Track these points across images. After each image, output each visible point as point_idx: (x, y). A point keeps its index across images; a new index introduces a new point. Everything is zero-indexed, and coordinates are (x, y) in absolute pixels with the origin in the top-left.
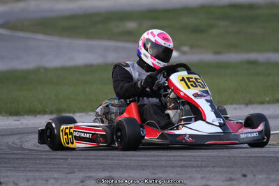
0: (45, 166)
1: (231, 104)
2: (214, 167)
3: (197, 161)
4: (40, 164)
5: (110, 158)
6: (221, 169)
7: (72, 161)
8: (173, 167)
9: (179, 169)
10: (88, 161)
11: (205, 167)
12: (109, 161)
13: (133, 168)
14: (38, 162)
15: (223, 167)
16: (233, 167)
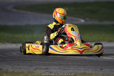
0: (22, 63)
2: (90, 66)
4: (20, 62)
6: (93, 67)
8: (73, 65)
9: (75, 66)
10: (39, 62)
11: (86, 66)
13: (57, 65)
16: (97, 66)
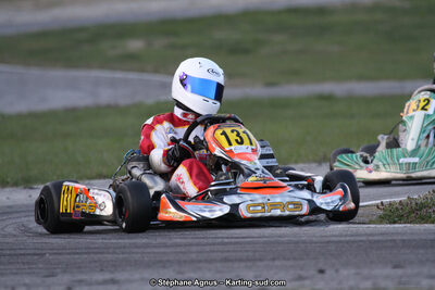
1: (296, 162)
3: (247, 251)
15: (288, 259)
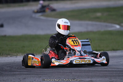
5: (91, 72)
7: (74, 74)
12: (90, 74)
14: (59, 74)
